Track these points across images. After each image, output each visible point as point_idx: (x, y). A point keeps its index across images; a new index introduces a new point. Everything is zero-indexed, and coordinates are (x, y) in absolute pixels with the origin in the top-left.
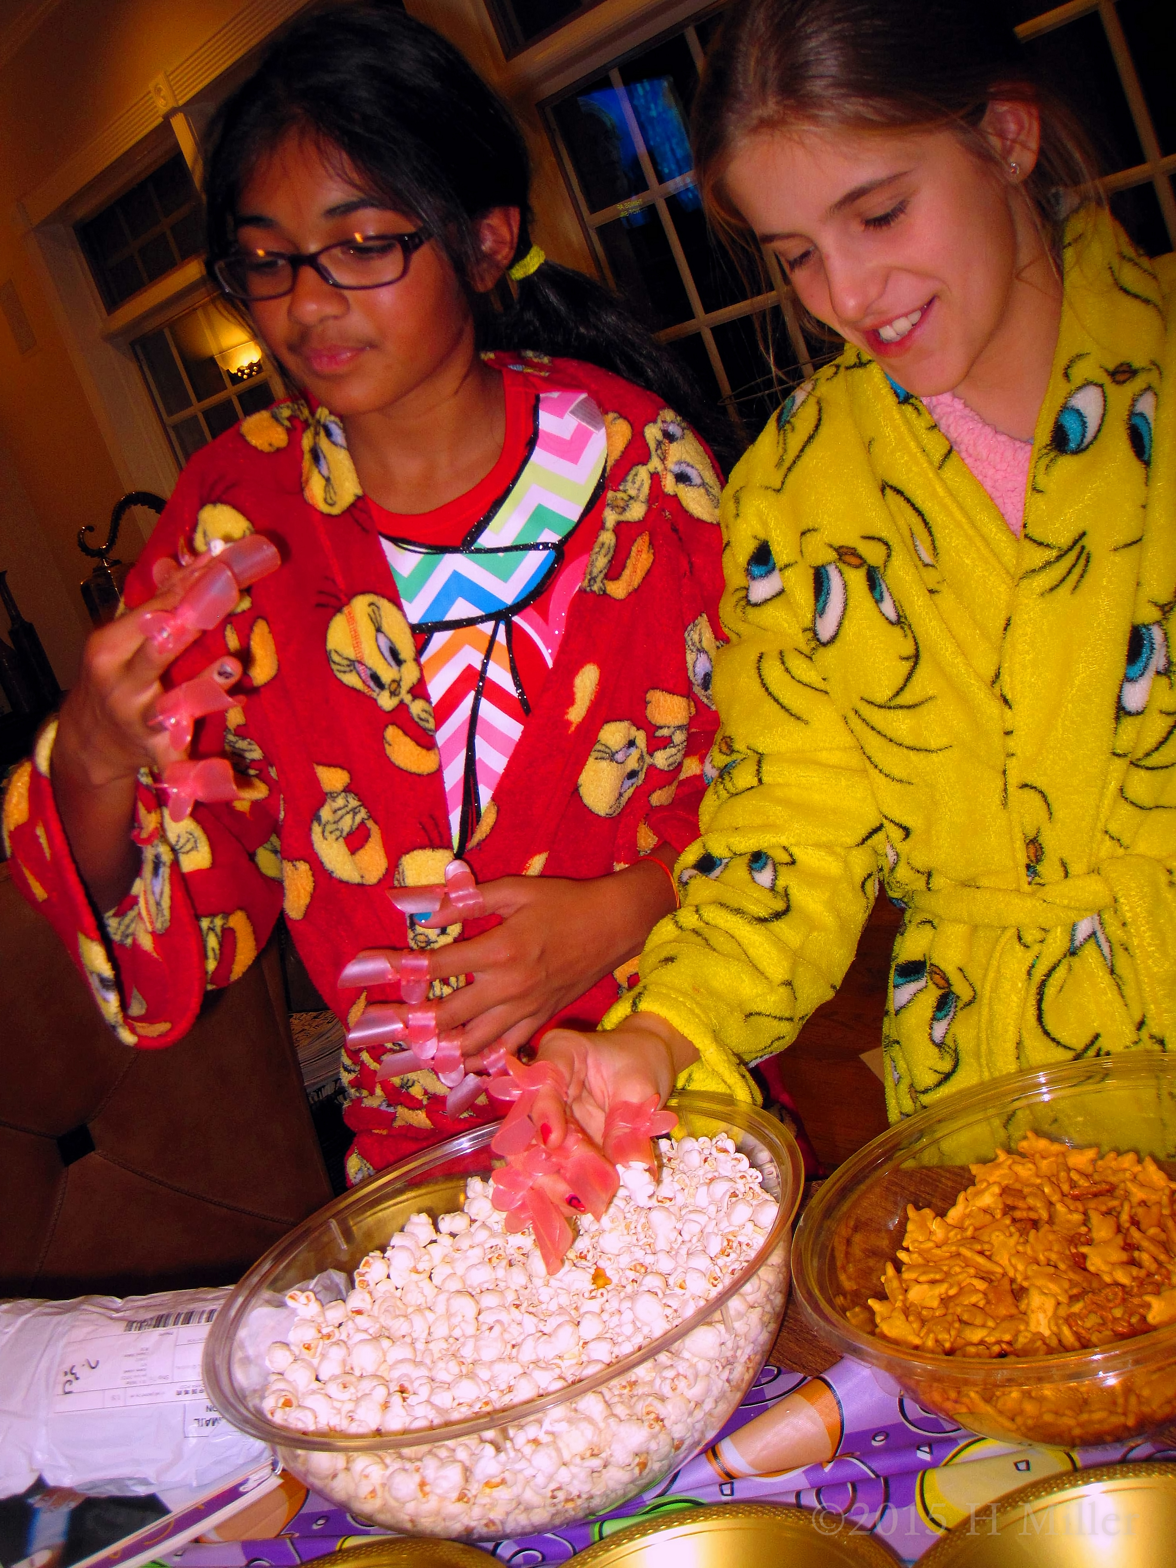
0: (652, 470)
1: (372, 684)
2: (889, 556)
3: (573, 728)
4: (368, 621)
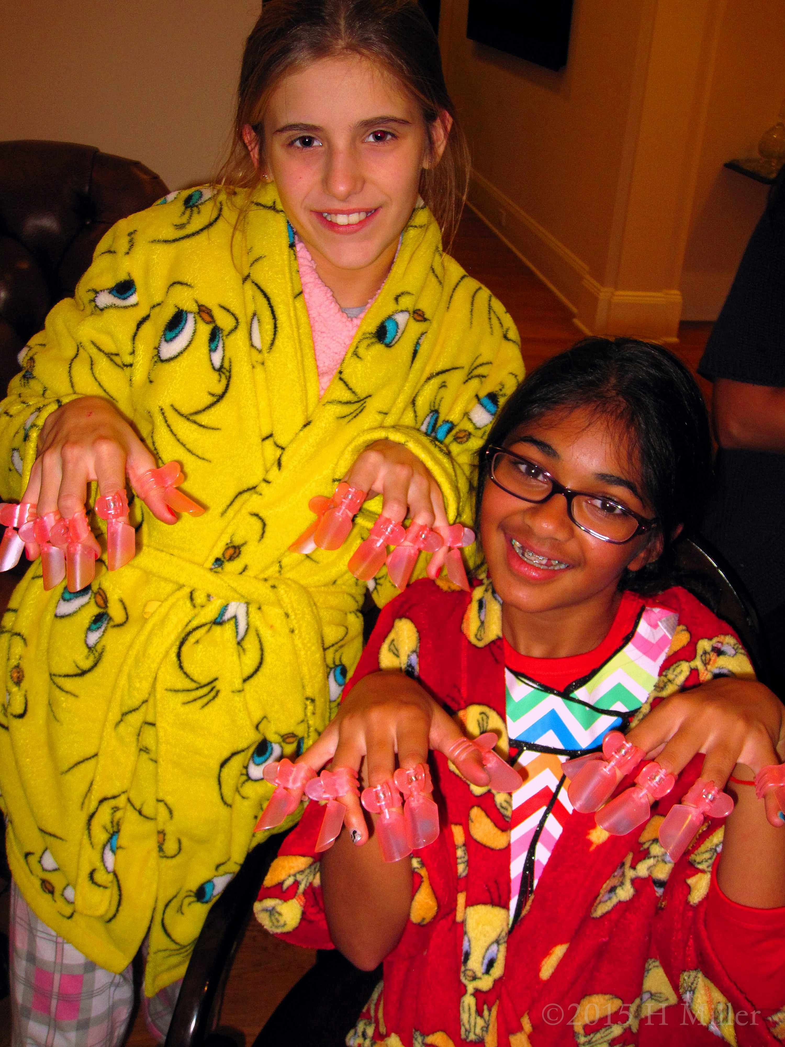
0: (693, 667)
2: (236, 328)
3: (594, 847)
4: (477, 725)
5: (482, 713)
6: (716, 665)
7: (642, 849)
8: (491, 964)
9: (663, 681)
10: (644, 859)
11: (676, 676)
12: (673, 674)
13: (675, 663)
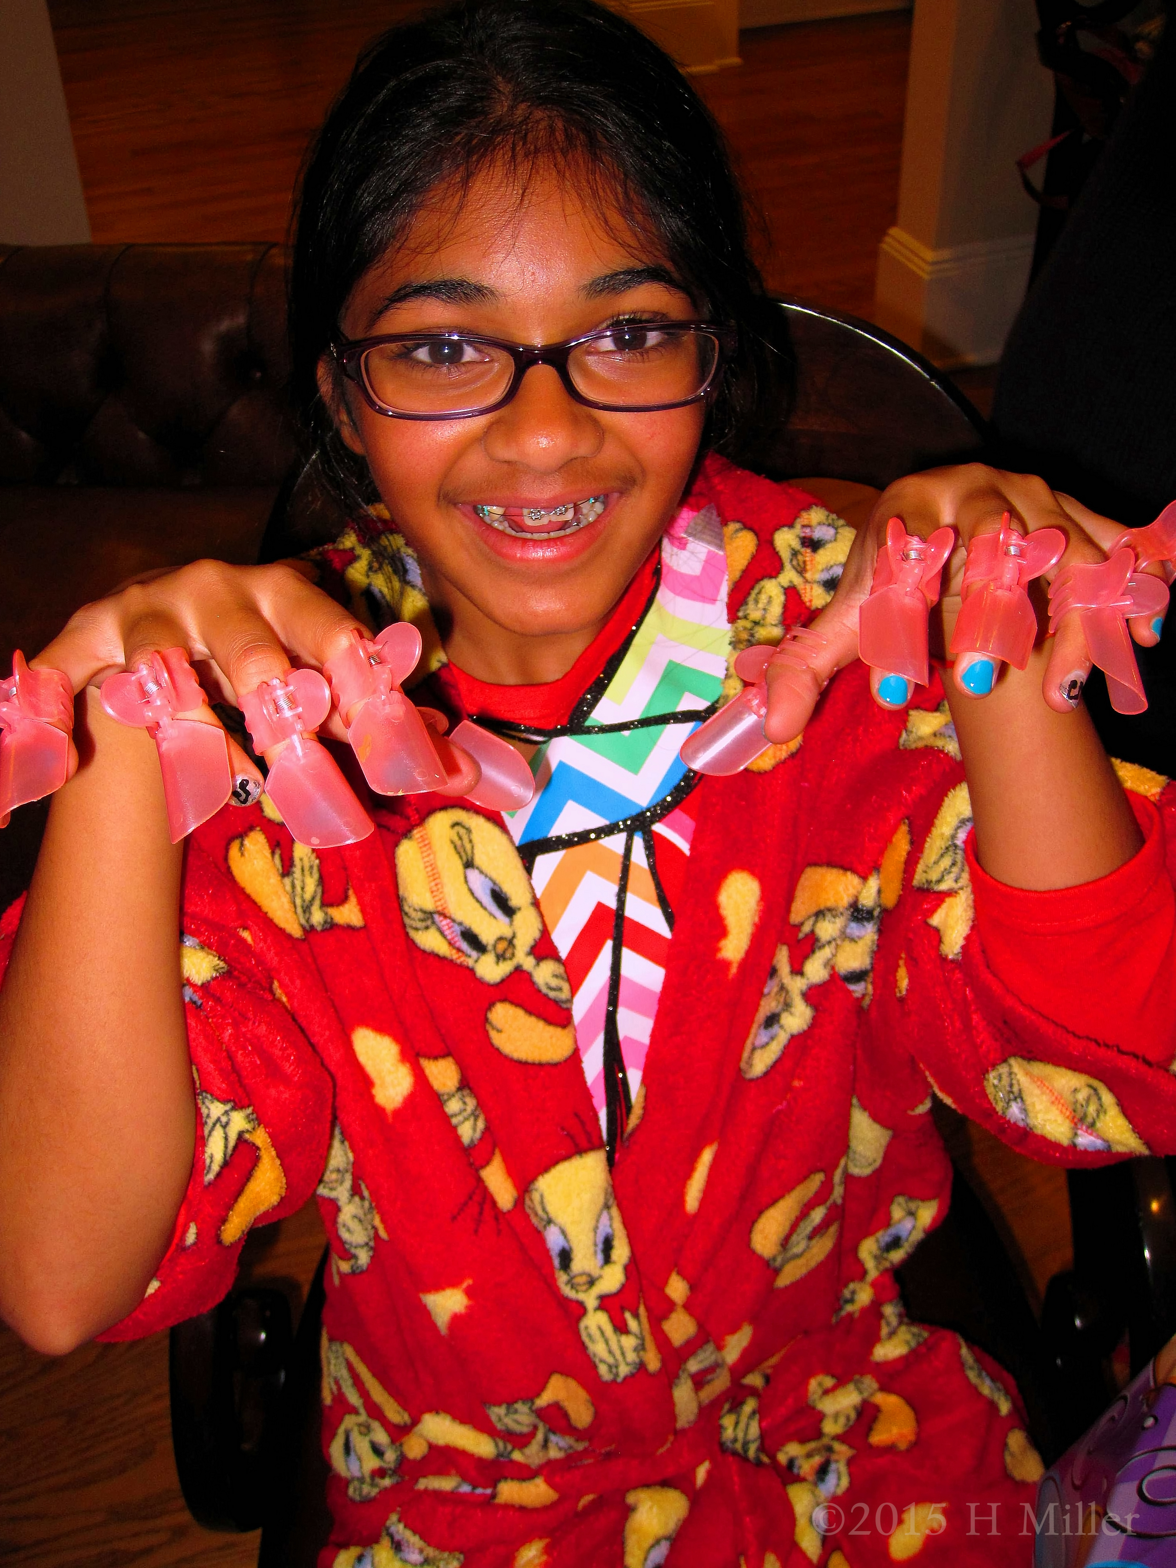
0: (786, 584)
1: (465, 946)
3: (734, 970)
4: (453, 851)
5: (455, 824)
6: (820, 567)
7: (801, 936)
8: (608, 1245)
9: (745, 629)
10: (813, 951)
11: (765, 609)
12: (757, 609)
13: (752, 588)
